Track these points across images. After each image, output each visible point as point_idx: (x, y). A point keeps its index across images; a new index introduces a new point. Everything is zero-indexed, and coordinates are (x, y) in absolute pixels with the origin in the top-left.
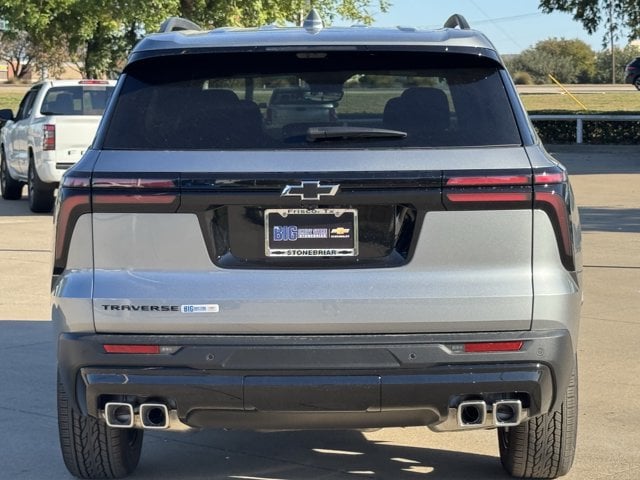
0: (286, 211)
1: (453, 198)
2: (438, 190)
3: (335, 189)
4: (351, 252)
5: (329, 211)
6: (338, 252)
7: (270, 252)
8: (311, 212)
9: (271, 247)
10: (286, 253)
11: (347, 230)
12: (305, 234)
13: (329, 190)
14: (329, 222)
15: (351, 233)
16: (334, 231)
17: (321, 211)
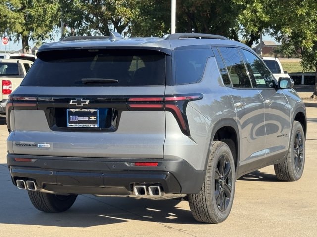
0: (74, 110)
1: (132, 106)
2: (125, 103)
3: (87, 102)
4: (96, 126)
5: (89, 110)
6: (92, 126)
7: (69, 125)
8: (81, 110)
9: (69, 123)
10: (74, 125)
11: (95, 118)
12: (81, 119)
13: (85, 102)
14: (89, 114)
15: (96, 119)
16: (90, 118)
17: (86, 110)
